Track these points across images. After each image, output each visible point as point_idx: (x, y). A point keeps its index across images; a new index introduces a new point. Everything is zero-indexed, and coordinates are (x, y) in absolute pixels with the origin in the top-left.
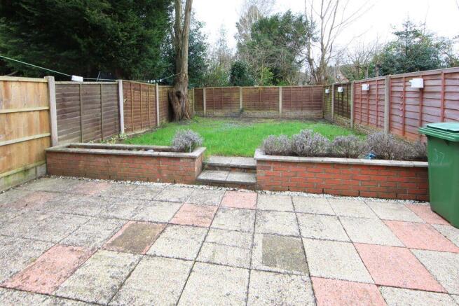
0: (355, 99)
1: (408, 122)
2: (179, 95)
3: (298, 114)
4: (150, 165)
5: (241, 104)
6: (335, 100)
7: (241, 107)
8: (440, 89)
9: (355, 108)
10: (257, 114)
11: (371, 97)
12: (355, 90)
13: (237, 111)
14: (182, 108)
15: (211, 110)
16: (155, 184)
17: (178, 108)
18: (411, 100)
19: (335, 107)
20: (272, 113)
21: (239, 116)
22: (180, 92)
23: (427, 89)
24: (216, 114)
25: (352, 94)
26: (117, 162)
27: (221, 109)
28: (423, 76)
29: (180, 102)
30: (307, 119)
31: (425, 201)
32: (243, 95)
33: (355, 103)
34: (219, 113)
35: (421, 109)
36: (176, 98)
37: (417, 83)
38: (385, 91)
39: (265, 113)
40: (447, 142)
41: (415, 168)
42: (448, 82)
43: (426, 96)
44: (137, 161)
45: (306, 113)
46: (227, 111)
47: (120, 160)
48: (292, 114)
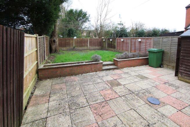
0: (117, 43)
1: (136, 49)
2: (54, 41)
3: (94, 48)
4: (88, 67)
5: (74, 45)
6: (108, 43)
7: (74, 46)
8: (145, 42)
9: (117, 46)
10: (80, 48)
11: (124, 43)
12: (117, 40)
13: (72, 47)
14: (55, 47)
15: (61, 48)
16: (90, 73)
17: (54, 47)
18: (137, 44)
19: (108, 45)
20: (85, 48)
21: (73, 49)
22: (55, 40)
23: (142, 41)
24: (63, 49)
25: (116, 42)
26: (75, 68)
27: (66, 47)
28: (141, 38)
29: (54, 45)
30: (97, 49)
31: (147, 65)
32: (75, 41)
33: (117, 44)
34: (65, 49)
35: (140, 46)
36: (53, 43)
37: (140, 40)
38: (129, 41)
39: (83, 48)
40: (154, 52)
41: (146, 58)
42: (147, 40)
43: (141, 43)
44: (83, 67)
45: (97, 47)
46: (68, 48)
47: (76, 67)
48: (92, 48)
